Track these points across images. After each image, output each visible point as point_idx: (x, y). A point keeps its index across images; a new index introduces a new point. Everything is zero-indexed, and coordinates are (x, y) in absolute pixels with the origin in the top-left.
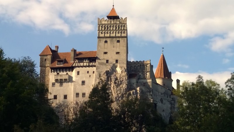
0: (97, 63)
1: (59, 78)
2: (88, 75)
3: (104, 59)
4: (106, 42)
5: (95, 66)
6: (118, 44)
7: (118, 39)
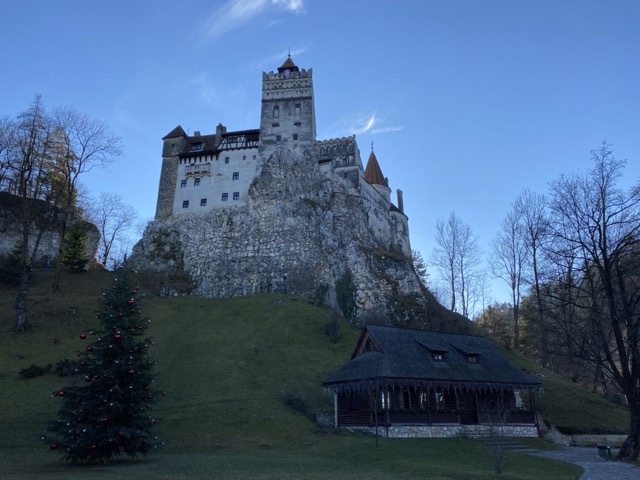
0: (260, 143)
1: (193, 170)
2: (245, 162)
3: (272, 135)
4: (277, 107)
5: (256, 147)
6: (298, 110)
7: (297, 102)
